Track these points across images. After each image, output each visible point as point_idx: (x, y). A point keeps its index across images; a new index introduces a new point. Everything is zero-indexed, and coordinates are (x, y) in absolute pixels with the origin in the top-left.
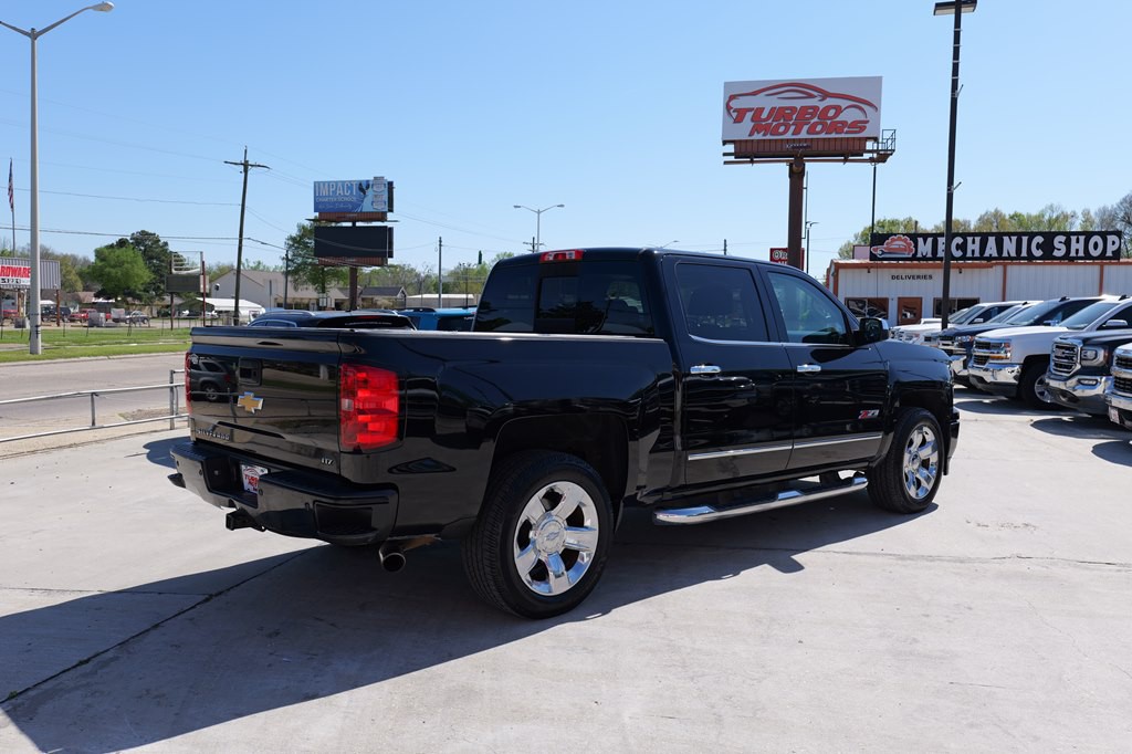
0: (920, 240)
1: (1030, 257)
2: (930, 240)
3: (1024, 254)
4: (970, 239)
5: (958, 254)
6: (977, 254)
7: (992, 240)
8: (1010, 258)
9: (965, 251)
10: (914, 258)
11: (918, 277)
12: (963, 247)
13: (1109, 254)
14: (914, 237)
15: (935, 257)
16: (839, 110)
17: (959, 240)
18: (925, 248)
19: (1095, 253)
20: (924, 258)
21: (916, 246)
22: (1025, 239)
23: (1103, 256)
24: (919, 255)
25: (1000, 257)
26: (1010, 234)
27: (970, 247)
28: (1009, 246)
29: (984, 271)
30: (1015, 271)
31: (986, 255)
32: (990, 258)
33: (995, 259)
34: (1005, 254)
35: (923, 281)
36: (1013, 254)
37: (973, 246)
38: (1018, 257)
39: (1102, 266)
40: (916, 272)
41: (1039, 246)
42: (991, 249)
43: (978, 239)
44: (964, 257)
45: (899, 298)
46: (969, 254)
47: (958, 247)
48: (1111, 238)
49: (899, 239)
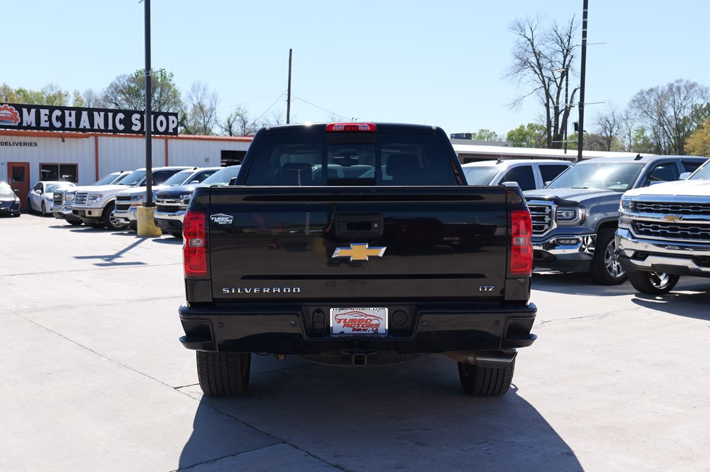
0: (25, 110)
1: (115, 131)
2: (33, 111)
3: (110, 127)
4: (67, 112)
5: (58, 125)
6: (74, 126)
7: (85, 114)
8: (99, 130)
9: (63, 123)
10: (20, 126)
11: (25, 144)
12: (61, 119)
13: (171, 130)
14: (19, 107)
15: (38, 127)
17: (57, 113)
18: (29, 118)
19: (161, 129)
20: (29, 127)
21: (21, 116)
22: (110, 115)
23: (166, 132)
24: (24, 124)
25: (92, 130)
26: (99, 110)
27: (68, 119)
28: (99, 120)
29: (80, 140)
30: (103, 141)
31: (81, 126)
32: (84, 130)
33: (89, 130)
34: (96, 127)
35: (29, 148)
36: (102, 127)
37: (70, 119)
38: (106, 130)
39: (166, 140)
40: (22, 139)
41: (121, 122)
42: (85, 122)
43: (73, 113)
44: (63, 128)
45: (9, 163)
46: (67, 126)
47: (58, 119)
48: (171, 118)
49: (5, 108)
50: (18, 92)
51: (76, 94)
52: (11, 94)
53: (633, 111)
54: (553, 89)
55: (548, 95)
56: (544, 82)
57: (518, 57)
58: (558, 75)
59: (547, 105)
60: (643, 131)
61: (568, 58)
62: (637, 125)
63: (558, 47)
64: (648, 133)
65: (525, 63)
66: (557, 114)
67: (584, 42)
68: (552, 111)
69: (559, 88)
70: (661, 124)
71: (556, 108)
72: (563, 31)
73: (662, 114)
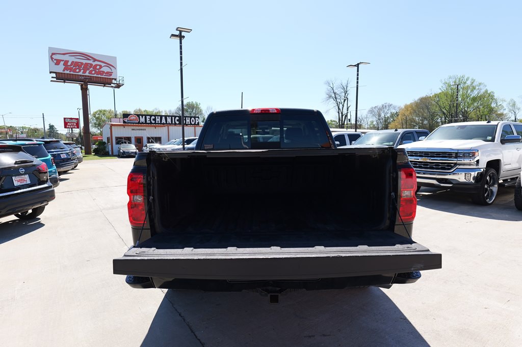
0: (141, 117)
1: (175, 124)
2: (144, 117)
3: (173, 123)
4: (157, 117)
5: (153, 122)
6: (159, 122)
7: (163, 118)
8: (169, 124)
9: (156, 122)
10: (139, 123)
11: (141, 130)
12: (155, 120)
13: (196, 123)
14: (138, 116)
15: (146, 123)
16: (101, 67)
17: (153, 117)
18: (142, 120)
19: (193, 123)
20: (142, 123)
21: (139, 119)
22: (173, 118)
24: (141, 122)
25: (166, 124)
26: (169, 116)
27: (157, 120)
28: (169, 120)
29: (162, 128)
30: (171, 128)
31: (162, 122)
32: (164, 124)
33: (165, 124)
34: (168, 123)
35: (143, 131)
36: (170, 123)
37: (158, 120)
38: (172, 124)
39: (195, 127)
40: (140, 128)
41: (177, 120)
42: (164, 121)
43: (159, 117)
44: (155, 123)
45: (135, 137)
46: (157, 122)
47: (153, 120)
48: (197, 119)
49: (133, 116)
50: (144, 111)
51: (165, 111)
52: (142, 112)
53: (369, 115)
54: (341, 106)
55: (339, 109)
56: (337, 104)
57: (327, 94)
58: (343, 101)
59: (339, 112)
60: (372, 122)
61: (346, 95)
62: (370, 120)
63: (343, 91)
64: (375, 123)
65: (330, 97)
66: (342, 116)
67: (357, 85)
68: (340, 114)
69: (343, 106)
70: (379, 119)
71: (342, 113)
72: (344, 85)
73: (380, 116)
